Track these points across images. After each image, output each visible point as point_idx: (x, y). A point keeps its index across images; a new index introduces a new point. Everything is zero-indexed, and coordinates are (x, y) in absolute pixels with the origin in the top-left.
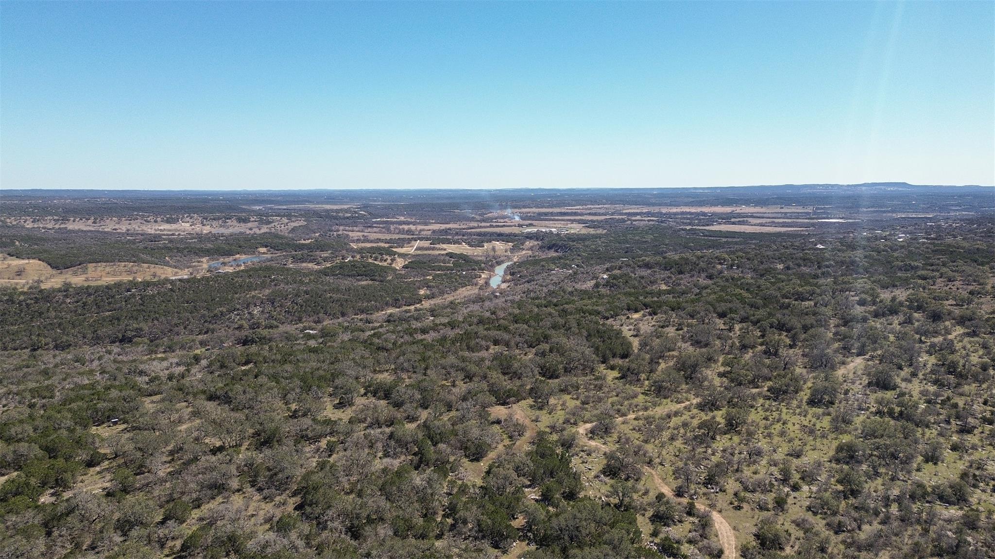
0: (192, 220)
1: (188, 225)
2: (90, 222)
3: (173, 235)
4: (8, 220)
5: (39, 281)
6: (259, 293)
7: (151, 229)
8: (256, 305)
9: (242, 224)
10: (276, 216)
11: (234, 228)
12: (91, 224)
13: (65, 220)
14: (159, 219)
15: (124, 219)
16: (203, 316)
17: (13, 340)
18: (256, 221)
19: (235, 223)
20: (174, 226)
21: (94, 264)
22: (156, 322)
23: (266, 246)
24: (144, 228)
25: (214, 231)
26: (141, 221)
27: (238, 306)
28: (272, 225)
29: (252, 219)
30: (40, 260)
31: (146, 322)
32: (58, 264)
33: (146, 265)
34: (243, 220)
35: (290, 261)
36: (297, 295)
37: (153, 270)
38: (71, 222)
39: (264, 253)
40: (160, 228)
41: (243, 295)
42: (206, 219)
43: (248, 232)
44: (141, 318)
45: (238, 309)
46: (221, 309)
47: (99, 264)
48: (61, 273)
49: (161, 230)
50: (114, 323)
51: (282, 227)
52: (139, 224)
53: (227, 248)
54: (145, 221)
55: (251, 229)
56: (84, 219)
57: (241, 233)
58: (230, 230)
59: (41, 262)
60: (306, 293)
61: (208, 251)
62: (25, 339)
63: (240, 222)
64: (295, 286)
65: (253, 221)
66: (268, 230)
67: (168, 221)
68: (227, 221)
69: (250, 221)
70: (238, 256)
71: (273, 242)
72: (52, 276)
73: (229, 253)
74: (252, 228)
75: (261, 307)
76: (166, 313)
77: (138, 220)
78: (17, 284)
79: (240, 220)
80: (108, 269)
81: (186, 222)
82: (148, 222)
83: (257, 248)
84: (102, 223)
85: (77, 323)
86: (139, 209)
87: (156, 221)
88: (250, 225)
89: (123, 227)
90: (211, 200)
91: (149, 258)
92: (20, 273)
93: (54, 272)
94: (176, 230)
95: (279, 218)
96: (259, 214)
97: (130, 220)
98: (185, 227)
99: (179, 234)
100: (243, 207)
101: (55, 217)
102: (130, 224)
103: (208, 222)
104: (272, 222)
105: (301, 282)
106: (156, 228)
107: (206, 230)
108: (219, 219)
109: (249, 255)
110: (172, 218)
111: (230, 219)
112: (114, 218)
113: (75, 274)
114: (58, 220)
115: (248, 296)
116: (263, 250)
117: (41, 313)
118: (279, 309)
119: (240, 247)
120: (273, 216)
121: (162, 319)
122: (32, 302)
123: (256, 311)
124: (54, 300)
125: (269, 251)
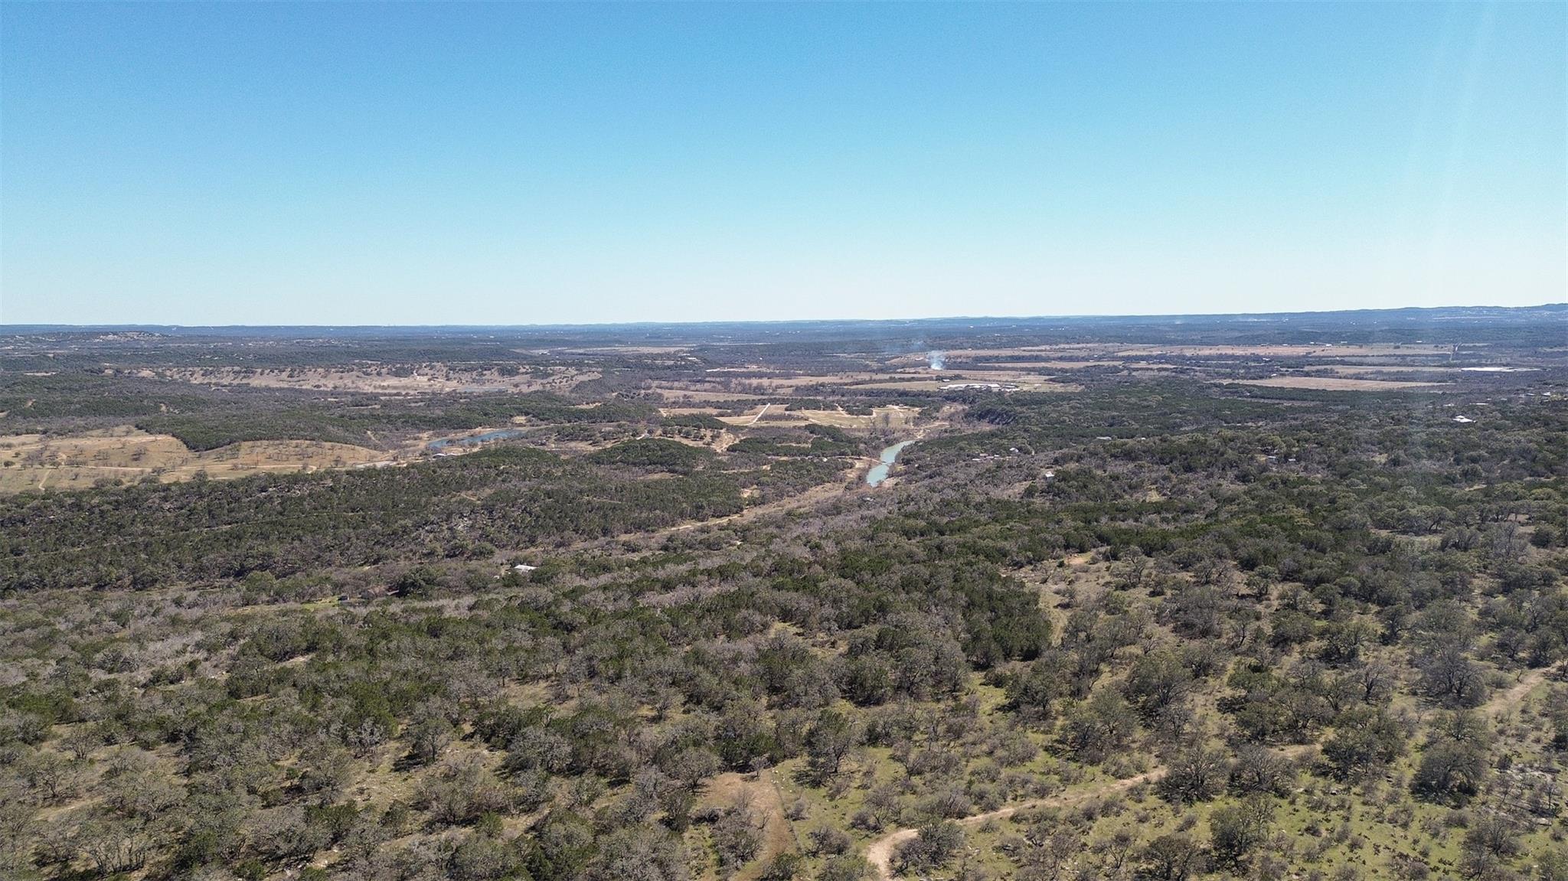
0: (432, 372)
1: (425, 379)
2: (284, 375)
3: (398, 394)
4: (168, 373)
5: (159, 471)
6: (473, 495)
7: (367, 386)
8: (462, 516)
9: (506, 379)
10: (560, 365)
11: (495, 383)
12: (286, 378)
13: (249, 372)
14: (384, 371)
15: (333, 370)
16: (375, 532)
17: (69, 571)
18: (527, 373)
19: (496, 376)
20: (404, 381)
21: (250, 443)
22: (296, 543)
23: (527, 414)
24: (360, 384)
25: (461, 389)
26: (358, 374)
27: (432, 518)
28: (550, 379)
29: (522, 370)
30: (173, 436)
31: (282, 543)
32: (197, 444)
33: (328, 445)
34: (508, 371)
35: (553, 438)
36: (533, 499)
37: (337, 452)
38: (257, 375)
39: (521, 425)
40: (382, 384)
41: (445, 498)
42: (454, 370)
43: (511, 390)
44: (274, 537)
45: (432, 523)
46: (403, 522)
47: (259, 443)
48: (199, 457)
49: (383, 387)
50: (231, 545)
51: (562, 382)
52: (354, 378)
53: (462, 415)
54: (364, 373)
55: (516, 386)
56: (276, 371)
57: (500, 392)
58: (487, 387)
59: (175, 439)
60: (549, 495)
61: (434, 421)
62: (88, 569)
63: (503, 375)
64: (534, 483)
65: (523, 373)
66: (540, 388)
67: (397, 374)
68: (485, 372)
69: (518, 374)
70: (479, 429)
71: (539, 408)
72: (185, 462)
73: (465, 425)
74: (521, 385)
75: (470, 519)
76: (317, 528)
77: (354, 373)
78: (125, 474)
79: (503, 372)
80: (271, 451)
81: (423, 375)
82: (368, 374)
83: (511, 416)
84: (302, 377)
85: (174, 543)
86: (365, 355)
87: (379, 374)
88: (517, 379)
89: (329, 384)
90: (476, 340)
91: (341, 433)
92: (137, 457)
93: (191, 455)
94: (405, 387)
95: (563, 368)
96: (536, 362)
97: (342, 372)
98: (420, 382)
99: (407, 394)
100: (518, 351)
101: (237, 368)
102: (341, 378)
103: (457, 375)
104: (552, 375)
105: (549, 476)
106: (378, 383)
107: (450, 386)
108: (473, 369)
109: (496, 427)
110: (405, 369)
111: (489, 370)
112: (319, 370)
113: (219, 459)
114: (239, 372)
115: (454, 500)
116: (520, 419)
117: (121, 526)
118: (499, 522)
119: (486, 415)
120: (557, 365)
121: (308, 538)
122: (110, 507)
123: (461, 526)
124: (146, 505)
125: (530, 421)
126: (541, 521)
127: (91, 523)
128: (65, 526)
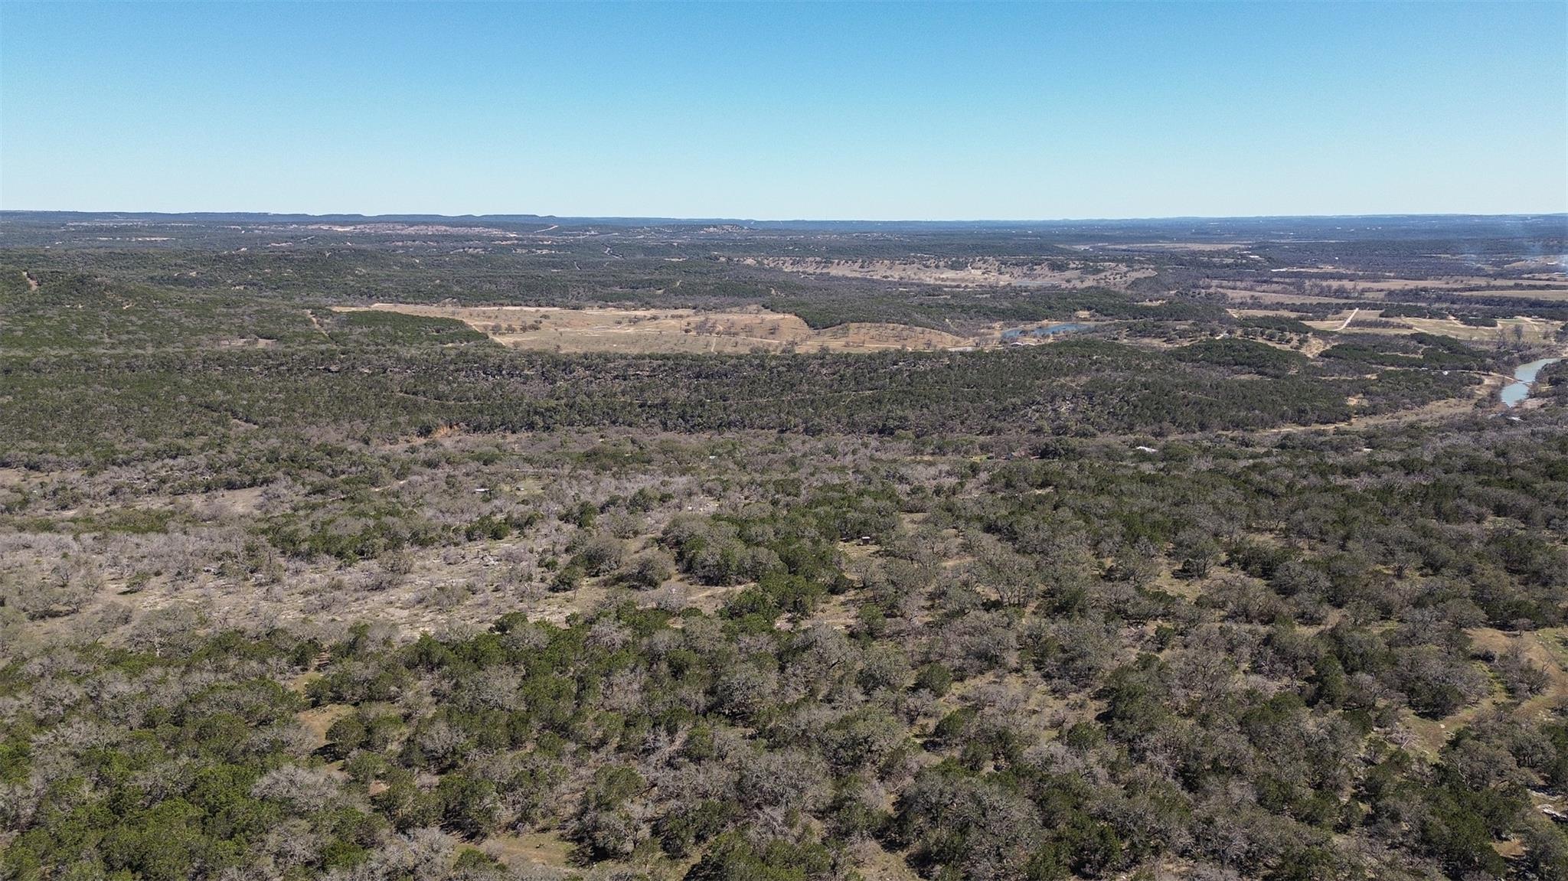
0: (985, 266)
1: (979, 272)
2: (857, 266)
3: (958, 286)
5: (794, 343)
6: (1072, 381)
7: (930, 277)
8: (1064, 399)
9: (1056, 273)
10: (1109, 261)
11: (1044, 278)
12: (858, 269)
13: (828, 262)
14: (942, 263)
15: (898, 262)
16: (989, 408)
18: (1077, 269)
19: (1047, 270)
20: (960, 274)
21: (857, 325)
22: (925, 410)
23: (1089, 309)
24: (922, 275)
25: (1015, 282)
26: (919, 266)
27: (1038, 398)
28: (1102, 275)
29: (1072, 266)
30: (796, 315)
31: (913, 409)
32: (816, 322)
33: (919, 329)
34: (1058, 266)
35: (1124, 333)
36: (1130, 389)
37: (927, 337)
38: (835, 265)
39: (1085, 319)
40: (941, 276)
41: (1047, 382)
42: (1005, 264)
43: (1064, 285)
44: (907, 404)
45: (1038, 403)
46: (1013, 400)
47: (863, 325)
48: (819, 334)
49: (943, 279)
50: (874, 407)
51: (1117, 278)
52: (916, 270)
53: (1030, 308)
54: (924, 265)
55: (1068, 281)
56: (850, 262)
57: (1053, 287)
58: (1038, 282)
59: (797, 318)
60: (1145, 386)
61: (1003, 312)
62: (771, 416)
63: (1053, 270)
64: (1127, 373)
65: (1073, 269)
66: (1095, 284)
67: (954, 267)
68: (1035, 267)
69: (1068, 269)
70: (1045, 322)
71: (1101, 303)
72: (811, 338)
73: (1032, 317)
75: (1072, 403)
76: (940, 399)
77: (916, 265)
78: (769, 345)
79: (1054, 266)
80: (872, 332)
81: (977, 269)
82: (928, 267)
83: (1075, 310)
84: (873, 270)
85: (832, 402)
86: (918, 248)
87: (937, 267)
88: (1067, 274)
89: (896, 274)
90: (1016, 235)
91: (924, 319)
92: (773, 331)
93: (811, 332)
94: (963, 280)
95: (1113, 265)
96: (1084, 257)
97: (905, 264)
98: (974, 275)
99: (966, 286)
100: (1062, 246)
101: (818, 259)
102: (904, 270)
103: (1008, 269)
104: (1103, 271)
105: (1139, 368)
106: (937, 276)
107: (1004, 280)
108: (1024, 264)
109: (1061, 320)
110: (960, 263)
111: (1040, 264)
112: (886, 261)
113: (835, 336)
114: (821, 262)
115: (1055, 384)
116: (1083, 314)
117: (793, 385)
118: (1098, 408)
119: (1050, 308)
120: (1105, 261)
121: (934, 407)
122: (784, 369)
123: (1064, 408)
124: (808, 369)
125: (1093, 316)
126: (1138, 409)
127: (772, 380)
128: (754, 382)
